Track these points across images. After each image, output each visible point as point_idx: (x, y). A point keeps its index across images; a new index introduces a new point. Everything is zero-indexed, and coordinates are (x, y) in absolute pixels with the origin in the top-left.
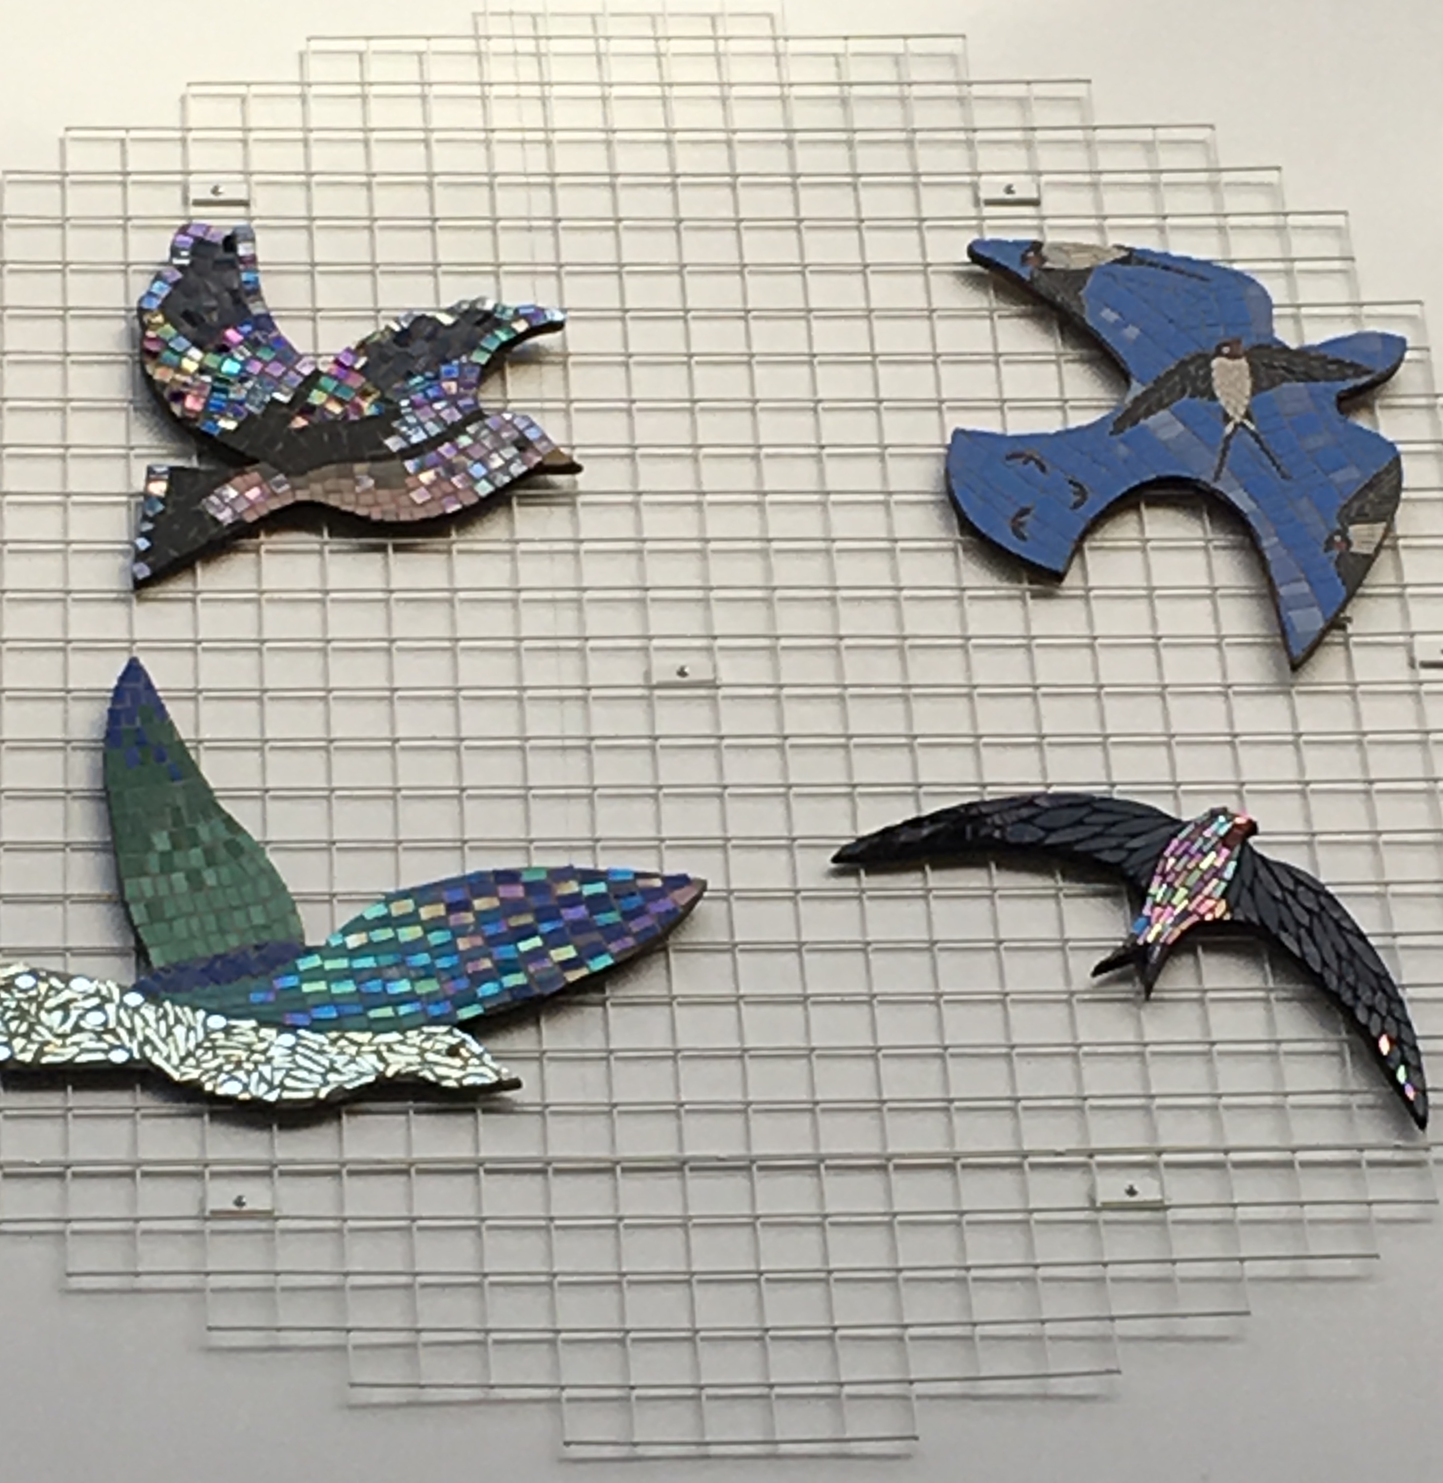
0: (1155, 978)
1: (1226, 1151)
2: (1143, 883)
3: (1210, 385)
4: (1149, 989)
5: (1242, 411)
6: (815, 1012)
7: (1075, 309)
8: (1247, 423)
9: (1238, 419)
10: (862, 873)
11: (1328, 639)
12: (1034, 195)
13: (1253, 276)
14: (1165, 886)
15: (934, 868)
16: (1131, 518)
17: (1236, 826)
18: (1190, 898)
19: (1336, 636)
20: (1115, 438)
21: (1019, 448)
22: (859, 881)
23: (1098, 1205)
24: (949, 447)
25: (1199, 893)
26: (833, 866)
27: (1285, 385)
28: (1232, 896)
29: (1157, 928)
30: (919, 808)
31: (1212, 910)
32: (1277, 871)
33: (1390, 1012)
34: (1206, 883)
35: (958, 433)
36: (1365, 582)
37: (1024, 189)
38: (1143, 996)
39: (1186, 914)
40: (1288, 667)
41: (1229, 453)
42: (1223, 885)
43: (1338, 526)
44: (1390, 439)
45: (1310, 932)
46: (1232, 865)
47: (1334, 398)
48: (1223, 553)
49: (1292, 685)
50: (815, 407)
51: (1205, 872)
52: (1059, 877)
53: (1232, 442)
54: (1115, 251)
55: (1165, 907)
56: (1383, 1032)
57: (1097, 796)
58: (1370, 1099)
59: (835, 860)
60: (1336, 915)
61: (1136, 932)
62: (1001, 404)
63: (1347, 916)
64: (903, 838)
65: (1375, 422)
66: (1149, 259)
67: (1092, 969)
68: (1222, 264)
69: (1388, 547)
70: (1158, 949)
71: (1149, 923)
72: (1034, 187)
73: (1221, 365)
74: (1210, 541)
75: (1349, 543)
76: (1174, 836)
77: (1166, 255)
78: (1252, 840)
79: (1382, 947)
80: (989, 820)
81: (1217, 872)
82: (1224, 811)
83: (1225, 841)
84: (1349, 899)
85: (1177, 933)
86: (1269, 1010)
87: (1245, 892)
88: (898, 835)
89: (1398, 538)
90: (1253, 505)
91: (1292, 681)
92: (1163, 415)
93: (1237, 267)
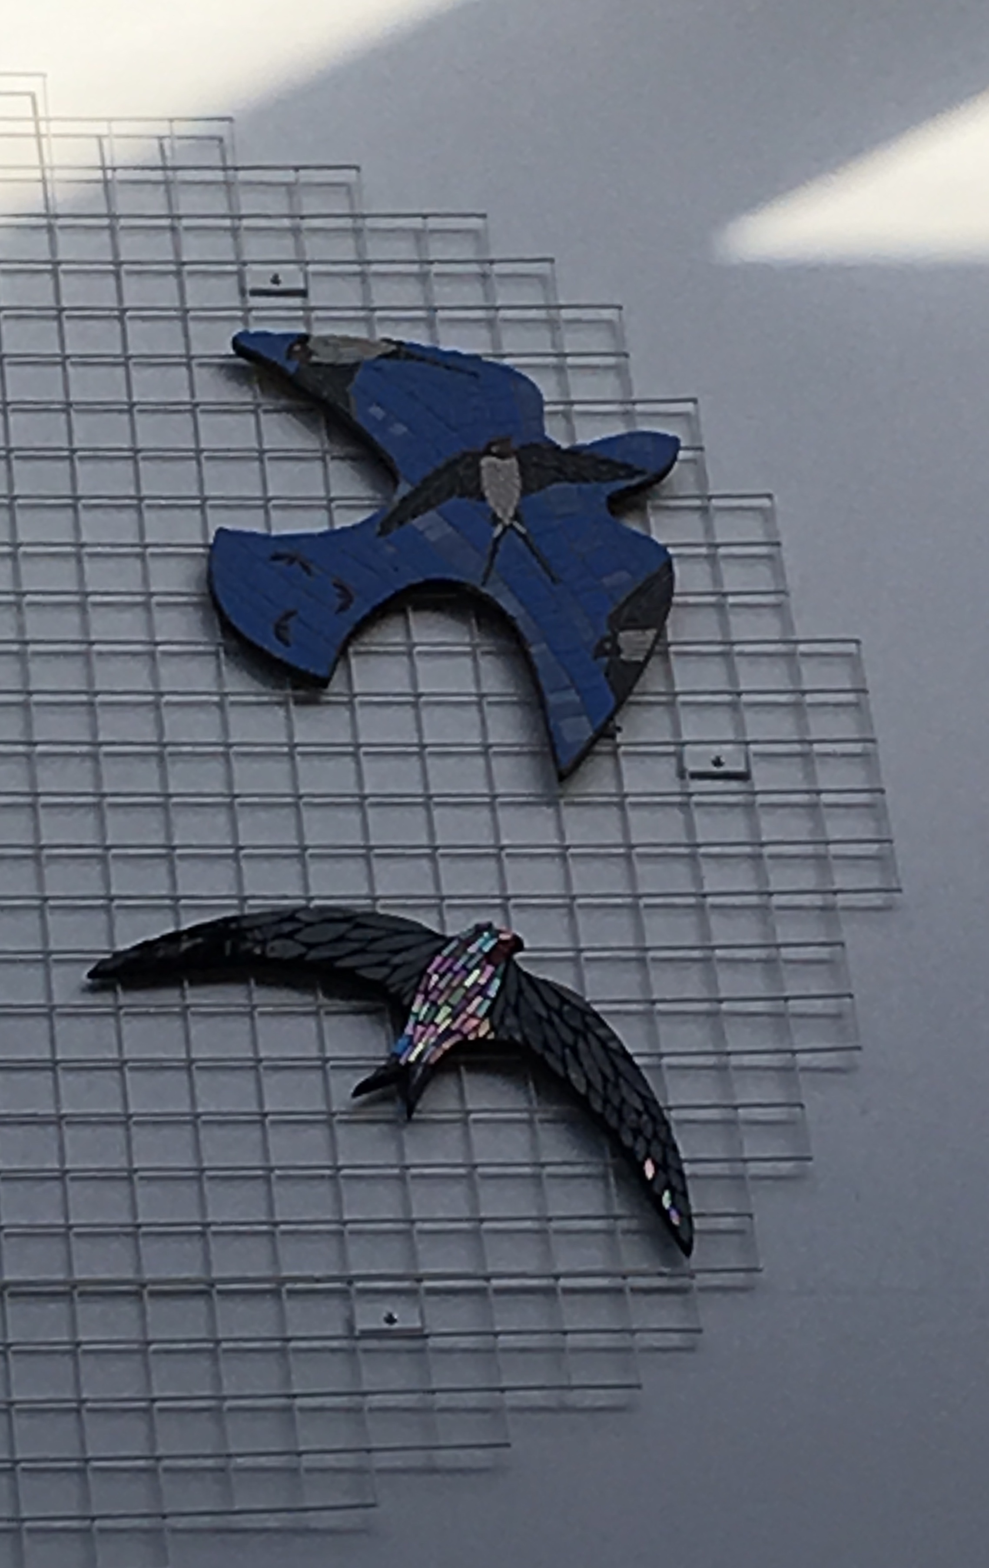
0: (418, 1097)
1: (487, 1278)
2: (406, 1001)
3: (479, 485)
4: (410, 1110)
5: (511, 513)
6: (69, 1133)
7: (341, 404)
8: (517, 525)
9: (507, 522)
10: (119, 988)
11: (597, 748)
12: (301, 285)
13: (525, 372)
14: (427, 1005)
15: (192, 984)
16: (396, 622)
17: (501, 942)
18: (454, 1016)
19: (603, 747)
20: (381, 539)
21: (283, 550)
22: (116, 998)
23: (357, 1333)
24: (211, 547)
25: (463, 1010)
26: (89, 981)
27: (555, 486)
28: (496, 1014)
29: (420, 1047)
30: (178, 923)
31: (476, 1029)
32: (541, 987)
33: (655, 1135)
34: (470, 1002)
35: (221, 532)
36: (636, 689)
37: (292, 278)
38: (405, 1117)
39: (448, 1033)
40: (554, 778)
41: (498, 557)
42: (488, 1003)
43: (608, 633)
44: (661, 541)
45: (575, 1050)
46: (497, 983)
47: (603, 500)
48: (489, 658)
49: (561, 796)
50: (74, 504)
51: (468, 990)
52: (320, 995)
53: (501, 547)
54: (384, 344)
55: (427, 1027)
56: (648, 1156)
57: (359, 910)
58: (634, 1224)
59: (91, 975)
60: (601, 1032)
61: (398, 1050)
62: (266, 504)
63: (614, 1037)
64: (161, 953)
65: (646, 524)
66: (418, 353)
67: (352, 1091)
68: (491, 359)
69: (660, 653)
70: (420, 1071)
71: (412, 1044)
72: (301, 276)
73: (490, 465)
74: (478, 645)
75: (619, 651)
76: (438, 952)
77: (435, 350)
78: (518, 956)
79: (647, 1067)
80: (249, 935)
81: (482, 990)
82: (489, 927)
83: (489, 958)
84: (614, 1017)
85: (439, 1053)
86: (534, 1133)
87: (509, 1010)
88: (157, 949)
89: (670, 644)
90: (522, 611)
91: (560, 791)
92: (431, 514)
93: (507, 361)
